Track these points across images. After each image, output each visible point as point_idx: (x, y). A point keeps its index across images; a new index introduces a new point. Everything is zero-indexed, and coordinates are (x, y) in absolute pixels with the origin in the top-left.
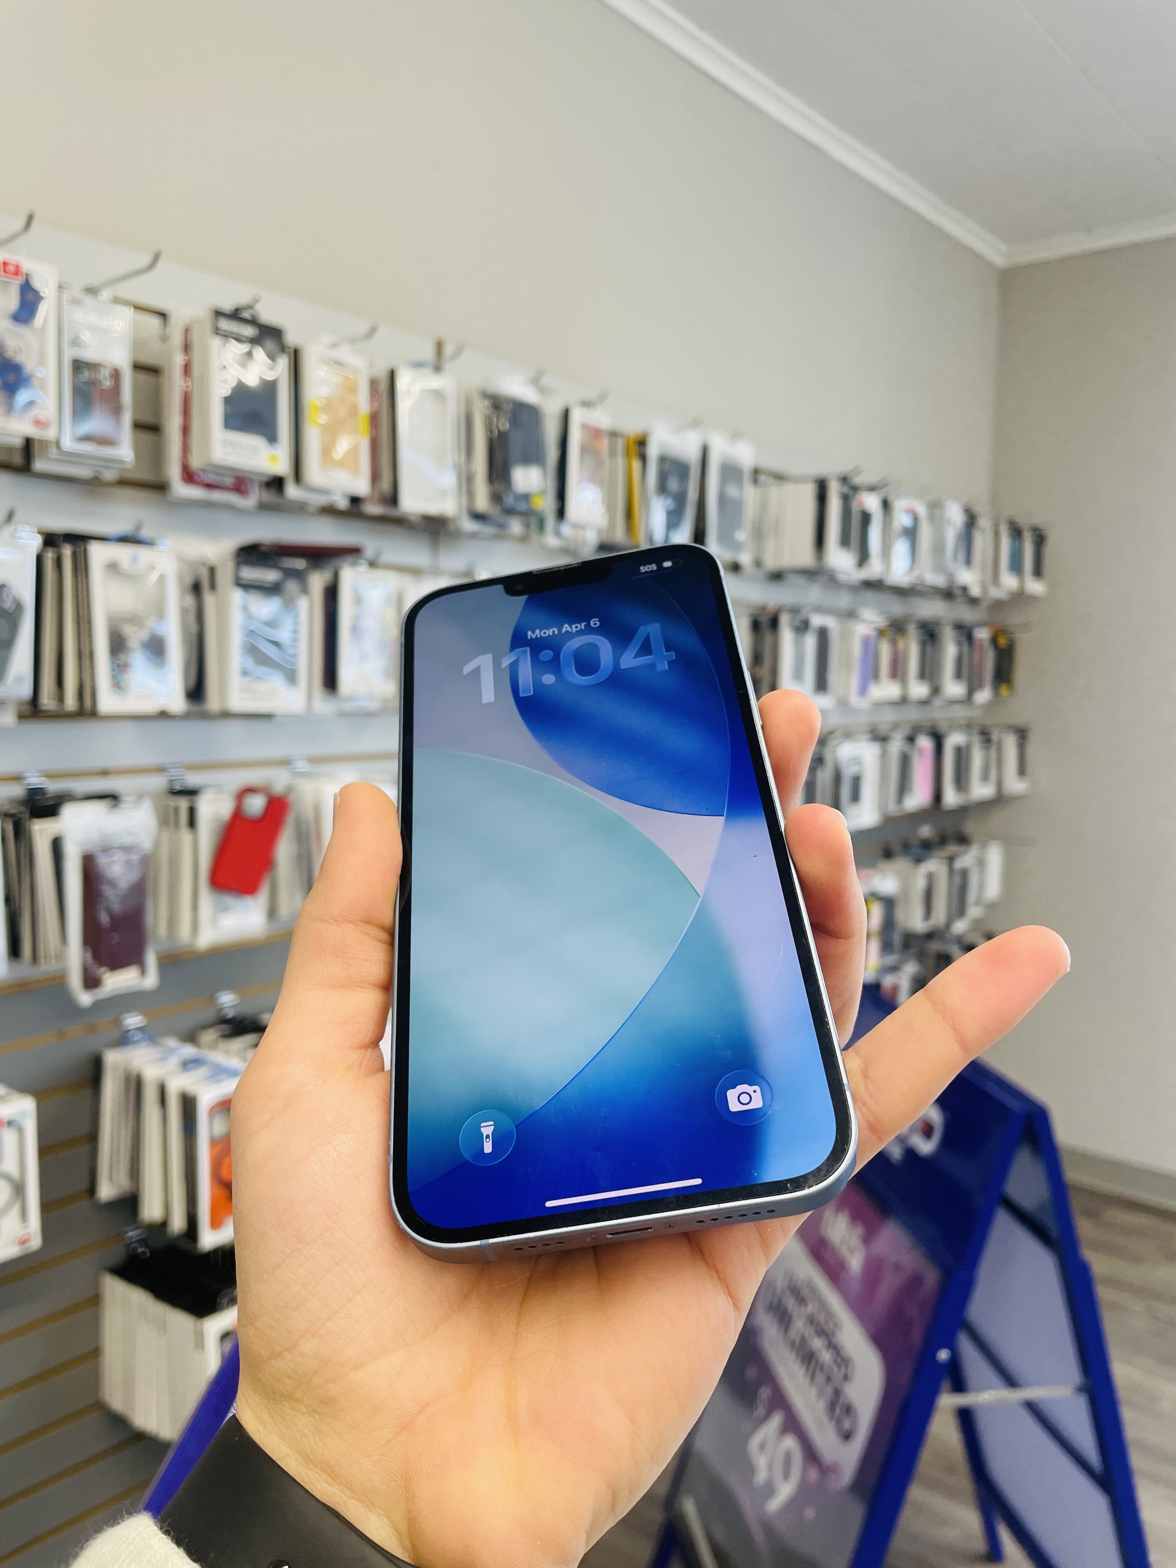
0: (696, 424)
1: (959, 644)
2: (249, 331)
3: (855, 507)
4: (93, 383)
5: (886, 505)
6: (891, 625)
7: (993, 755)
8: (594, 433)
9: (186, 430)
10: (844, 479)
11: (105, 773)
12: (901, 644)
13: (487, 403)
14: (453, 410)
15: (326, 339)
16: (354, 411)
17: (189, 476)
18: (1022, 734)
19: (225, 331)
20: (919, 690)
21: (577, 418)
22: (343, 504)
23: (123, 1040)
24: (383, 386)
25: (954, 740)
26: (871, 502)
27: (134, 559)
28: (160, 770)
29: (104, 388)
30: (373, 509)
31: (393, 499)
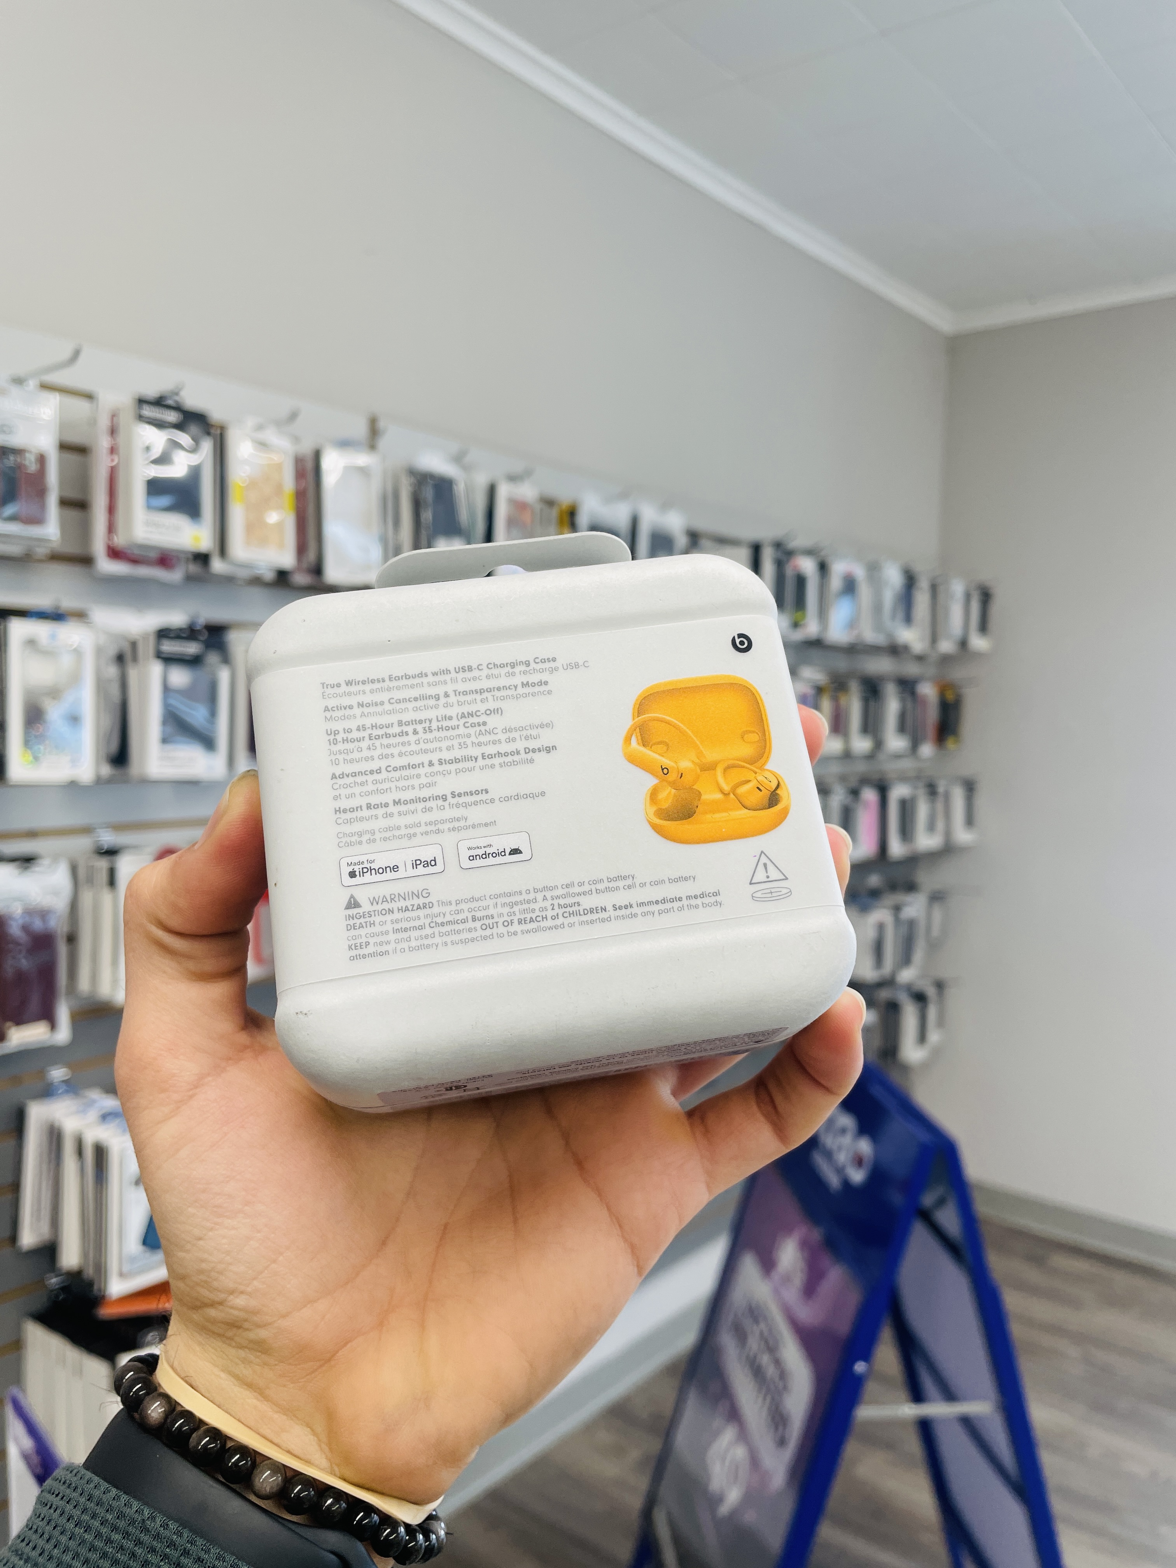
0: (623, 496)
1: (903, 700)
2: (172, 417)
3: (789, 572)
4: (19, 467)
5: (823, 568)
6: (832, 683)
7: (940, 806)
8: (519, 506)
9: (111, 509)
10: (778, 545)
11: (32, 834)
12: (843, 700)
13: (413, 480)
14: (375, 486)
15: (250, 422)
16: (279, 489)
17: (115, 553)
18: (970, 787)
19: (149, 418)
20: (861, 744)
21: (504, 492)
22: (269, 576)
23: (47, 1092)
24: (310, 465)
25: (898, 792)
26: (807, 566)
27: (53, 637)
28: (87, 830)
29: (29, 472)
30: (301, 579)
31: (317, 570)
